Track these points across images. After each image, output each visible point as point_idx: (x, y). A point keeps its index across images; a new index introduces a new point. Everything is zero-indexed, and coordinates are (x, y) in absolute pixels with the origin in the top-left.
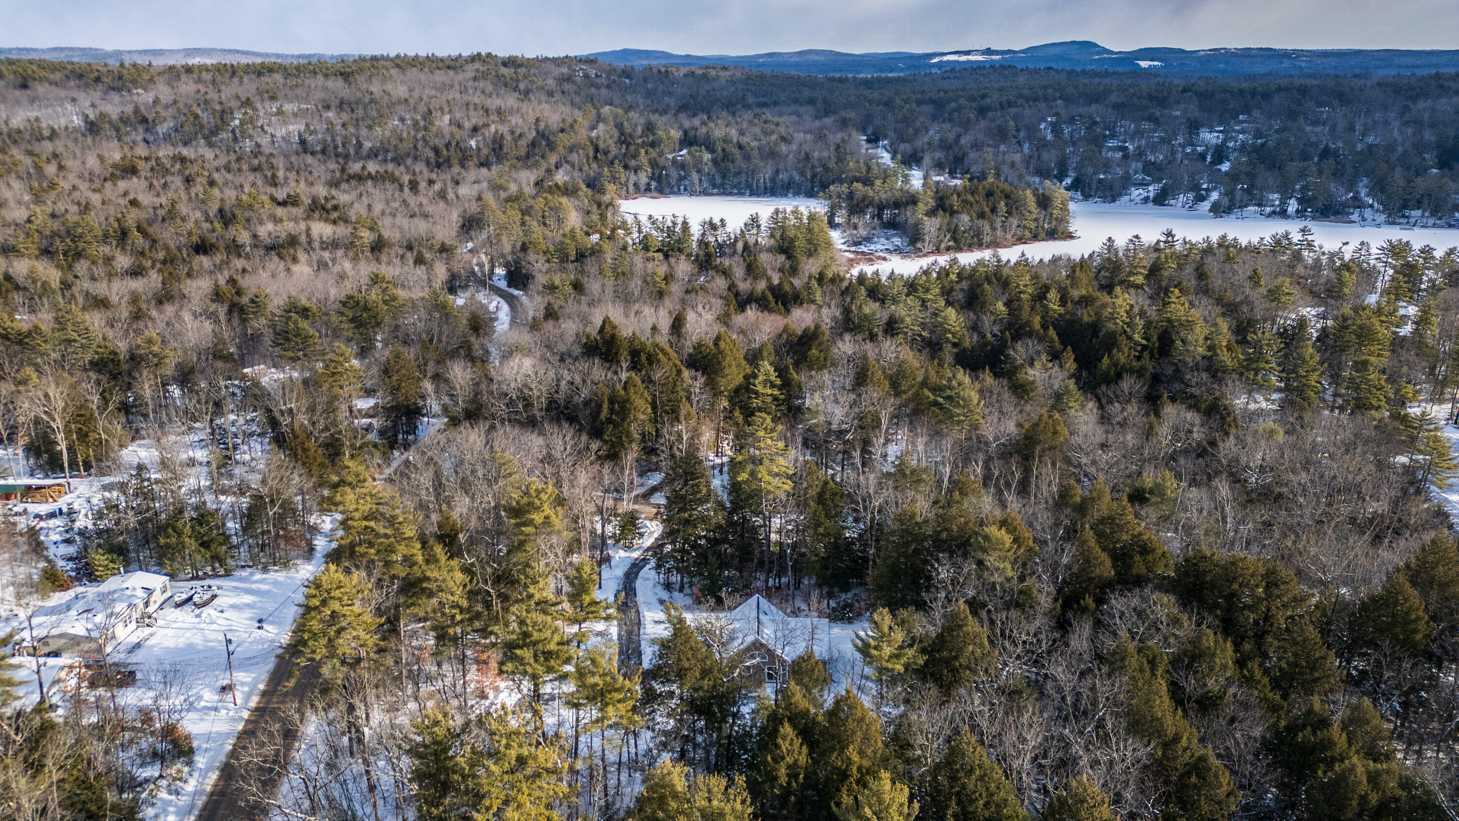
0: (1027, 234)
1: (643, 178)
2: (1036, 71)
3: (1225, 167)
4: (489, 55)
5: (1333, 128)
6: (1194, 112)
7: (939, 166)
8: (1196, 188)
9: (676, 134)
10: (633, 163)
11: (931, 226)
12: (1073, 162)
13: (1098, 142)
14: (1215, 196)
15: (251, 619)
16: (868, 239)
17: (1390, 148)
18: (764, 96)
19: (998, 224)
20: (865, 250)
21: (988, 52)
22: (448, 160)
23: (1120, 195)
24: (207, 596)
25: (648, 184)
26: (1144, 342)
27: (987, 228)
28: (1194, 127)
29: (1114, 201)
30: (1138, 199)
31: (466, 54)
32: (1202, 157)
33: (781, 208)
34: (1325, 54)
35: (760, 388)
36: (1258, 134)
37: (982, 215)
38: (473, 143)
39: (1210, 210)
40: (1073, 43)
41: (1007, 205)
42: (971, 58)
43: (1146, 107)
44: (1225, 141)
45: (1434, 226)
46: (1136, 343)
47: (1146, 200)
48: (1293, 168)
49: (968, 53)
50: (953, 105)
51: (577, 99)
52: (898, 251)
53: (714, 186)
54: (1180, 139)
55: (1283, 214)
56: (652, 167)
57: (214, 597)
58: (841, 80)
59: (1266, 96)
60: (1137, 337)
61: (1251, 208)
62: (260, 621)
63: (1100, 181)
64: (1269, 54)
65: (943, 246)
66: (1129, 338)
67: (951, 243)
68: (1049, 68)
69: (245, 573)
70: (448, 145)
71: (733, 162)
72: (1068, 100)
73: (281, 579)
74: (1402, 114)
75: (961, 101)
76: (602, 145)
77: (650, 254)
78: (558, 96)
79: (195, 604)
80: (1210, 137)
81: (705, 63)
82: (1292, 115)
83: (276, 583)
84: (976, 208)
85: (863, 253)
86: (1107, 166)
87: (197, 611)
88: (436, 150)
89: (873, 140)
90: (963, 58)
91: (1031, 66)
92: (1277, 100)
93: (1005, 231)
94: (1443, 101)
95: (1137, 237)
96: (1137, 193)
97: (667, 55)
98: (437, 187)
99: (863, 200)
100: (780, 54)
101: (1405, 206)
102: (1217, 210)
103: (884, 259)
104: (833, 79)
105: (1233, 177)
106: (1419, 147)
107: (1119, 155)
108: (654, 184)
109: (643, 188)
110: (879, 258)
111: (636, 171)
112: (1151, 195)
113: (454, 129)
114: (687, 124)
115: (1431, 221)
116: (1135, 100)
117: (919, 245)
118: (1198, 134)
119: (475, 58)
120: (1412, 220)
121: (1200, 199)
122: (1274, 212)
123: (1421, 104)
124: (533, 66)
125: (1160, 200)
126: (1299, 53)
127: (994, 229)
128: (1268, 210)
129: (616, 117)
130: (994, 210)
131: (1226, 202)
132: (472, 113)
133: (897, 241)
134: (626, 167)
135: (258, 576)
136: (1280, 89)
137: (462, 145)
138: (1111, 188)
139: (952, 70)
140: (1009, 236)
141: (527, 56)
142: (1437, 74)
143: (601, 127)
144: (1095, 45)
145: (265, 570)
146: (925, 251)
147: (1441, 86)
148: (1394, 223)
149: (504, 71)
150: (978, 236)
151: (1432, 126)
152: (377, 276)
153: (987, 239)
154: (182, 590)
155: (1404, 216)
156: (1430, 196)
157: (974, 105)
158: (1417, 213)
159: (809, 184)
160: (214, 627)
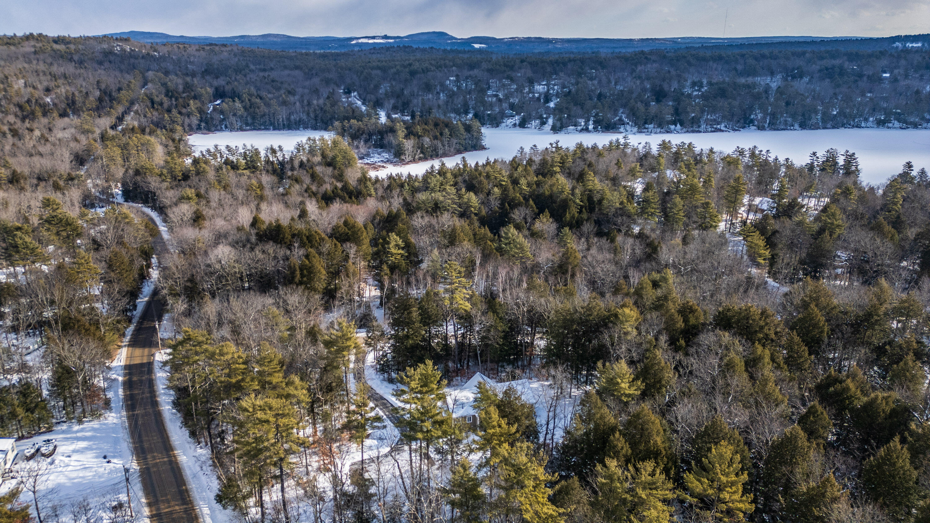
0: (462, 148)
1: (195, 121)
2: (424, 50)
3: (552, 105)
4: (40, 35)
5: (600, 82)
6: (529, 74)
7: (395, 109)
8: (541, 117)
9: (210, 90)
10: (184, 111)
11: (409, 144)
12: (472, 103)
13: (482, 91)
14: (550, 121)
15: (97, 457)
16: (368, 155)
17: (631, 92)
18: (260, 64)
19: (446, 143)
20: (369, 162)
21: (385, 37)
22: (33, 113)
23: (501, 123)
24: (51, 448)
25: (199, 125)
26: (581, 203)
27: (440, 145)
28: (531, 82)
29: (498, 126)
30: (510, 125)
31: (20, 34)
32: (539, 99)
33: (312, 137)
34: (569, 41)
35: (393, 251)
36: (564, 87)
37: (436, 138)
38: (48, 100)
39: (551, 130)
40: (434, 33)
41: (449, 131)
42: (376, 41)
43: (505, 71)
44: (548, 90)
45: (660, 132)
46: (577, 204)
47: (515, 125)
48: (589, 103)
49: (374, 38)
50: (394, 70)
51: (123, 67)
52: (388, 161)
53: (247, 124)
54: (527, 90)
55: (586, 130)
56: (200, 113)
57: (55, 447)
58: (307, 54)
59: (565, 64)
60: (578, 201)
61: (571, 127)
62: (105, 457)
63: (489, 115)
64: (540, 40)
65: (417, 157)
66: (574, 202)
67: (421, 155)
68: (432, 48)
69: (64, 427)
70: (29, 101)
71: (258, 108)
72: (459, 67)
73: (96, 426)
74: (632, 73)
75: (398, 67)
76: (156, 99)
77: (240, 171)
78: (107, 64)
79: (43, 455)
80: (540, 88)
81: (208, 42)
82: (579, 75)
83: (93, 429)
84: (431, 133)
85: (368, 164)
86: (491, 105)
87: (49, 460)
88: (20, 107)
89: (348, 92)
90: (371, 41)
91: (421, 47)
92: (570, 66)
93: (449, 146)
94: (649, 66)
95: (535, 146)
96: (510, 122)
97: (167, 36)
98: (37, 133)
99: (358, 130)
100: (249, 36)
101: (646, 123)
102: (555, 129)
103: (383, 167)
104: (302, 54)
105: (558, 110)
106: (644, 90)
107: (494, 99)
108: (203, 125)
109: (194, 127)
110: (380, 166)
111: (189, 116)
112: (517, 122)
113: (30, 89)
114: (216, 83)
115: (658, 130)
116: (498, 67)
117: (403, 157)
118: (534, 87)
119: (29, 37)
120: (650, 130)
121: (543, 123)
122: (582, 129)
123: (639, 68)
124: (79, 43)
125: (523, 124)
126: (557, 41)
127: (444, 146)
128: (579, 128)
129: (160, 79)
130: (441, 134)
131: (558, 124)
132: (42, 78)
133: (386, 155)
134: (180, 113)
135: (76, 428)
136: (570, 60)
137: (42, 102)
138: (495, 119)
139: (374, 48)
140: (452, 150)
141: (72, 35)
142: (642, 51)
143: (150, 85)
144: (446, 34)
145: (80, 422)
146: (407, 160)
147: (646, 58)
148: (641, 132)
149: (56, 47)
150: (435, 150)
151: (648, 79)
152: (48, 200)
153: (441, 152)
154: (28, 447)
155: (645, 128)
156: (657, 116)
157: (407, 70)
158: (651, 126)
159: (314, 122)
160: (70, 468)
